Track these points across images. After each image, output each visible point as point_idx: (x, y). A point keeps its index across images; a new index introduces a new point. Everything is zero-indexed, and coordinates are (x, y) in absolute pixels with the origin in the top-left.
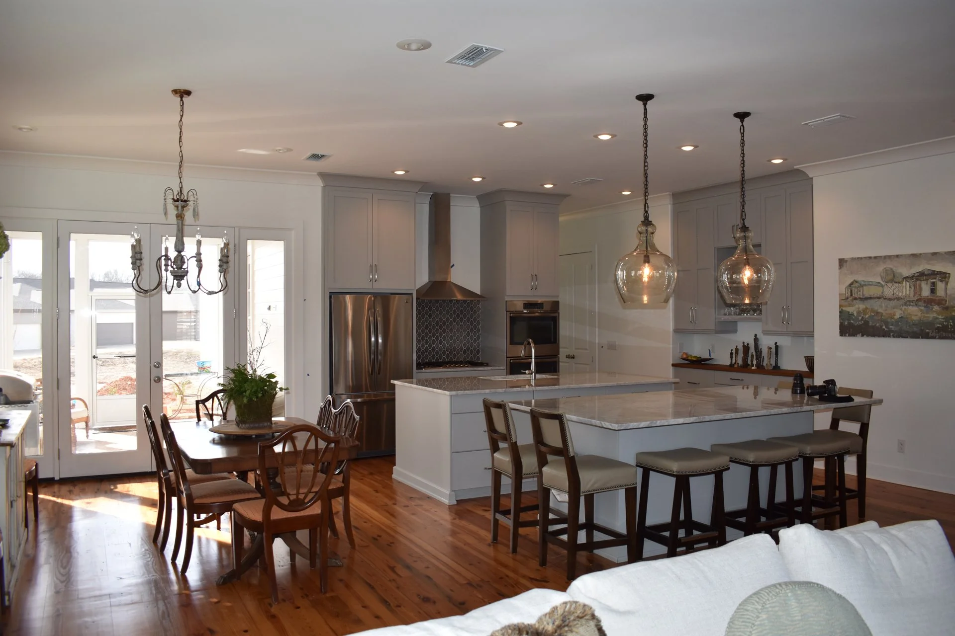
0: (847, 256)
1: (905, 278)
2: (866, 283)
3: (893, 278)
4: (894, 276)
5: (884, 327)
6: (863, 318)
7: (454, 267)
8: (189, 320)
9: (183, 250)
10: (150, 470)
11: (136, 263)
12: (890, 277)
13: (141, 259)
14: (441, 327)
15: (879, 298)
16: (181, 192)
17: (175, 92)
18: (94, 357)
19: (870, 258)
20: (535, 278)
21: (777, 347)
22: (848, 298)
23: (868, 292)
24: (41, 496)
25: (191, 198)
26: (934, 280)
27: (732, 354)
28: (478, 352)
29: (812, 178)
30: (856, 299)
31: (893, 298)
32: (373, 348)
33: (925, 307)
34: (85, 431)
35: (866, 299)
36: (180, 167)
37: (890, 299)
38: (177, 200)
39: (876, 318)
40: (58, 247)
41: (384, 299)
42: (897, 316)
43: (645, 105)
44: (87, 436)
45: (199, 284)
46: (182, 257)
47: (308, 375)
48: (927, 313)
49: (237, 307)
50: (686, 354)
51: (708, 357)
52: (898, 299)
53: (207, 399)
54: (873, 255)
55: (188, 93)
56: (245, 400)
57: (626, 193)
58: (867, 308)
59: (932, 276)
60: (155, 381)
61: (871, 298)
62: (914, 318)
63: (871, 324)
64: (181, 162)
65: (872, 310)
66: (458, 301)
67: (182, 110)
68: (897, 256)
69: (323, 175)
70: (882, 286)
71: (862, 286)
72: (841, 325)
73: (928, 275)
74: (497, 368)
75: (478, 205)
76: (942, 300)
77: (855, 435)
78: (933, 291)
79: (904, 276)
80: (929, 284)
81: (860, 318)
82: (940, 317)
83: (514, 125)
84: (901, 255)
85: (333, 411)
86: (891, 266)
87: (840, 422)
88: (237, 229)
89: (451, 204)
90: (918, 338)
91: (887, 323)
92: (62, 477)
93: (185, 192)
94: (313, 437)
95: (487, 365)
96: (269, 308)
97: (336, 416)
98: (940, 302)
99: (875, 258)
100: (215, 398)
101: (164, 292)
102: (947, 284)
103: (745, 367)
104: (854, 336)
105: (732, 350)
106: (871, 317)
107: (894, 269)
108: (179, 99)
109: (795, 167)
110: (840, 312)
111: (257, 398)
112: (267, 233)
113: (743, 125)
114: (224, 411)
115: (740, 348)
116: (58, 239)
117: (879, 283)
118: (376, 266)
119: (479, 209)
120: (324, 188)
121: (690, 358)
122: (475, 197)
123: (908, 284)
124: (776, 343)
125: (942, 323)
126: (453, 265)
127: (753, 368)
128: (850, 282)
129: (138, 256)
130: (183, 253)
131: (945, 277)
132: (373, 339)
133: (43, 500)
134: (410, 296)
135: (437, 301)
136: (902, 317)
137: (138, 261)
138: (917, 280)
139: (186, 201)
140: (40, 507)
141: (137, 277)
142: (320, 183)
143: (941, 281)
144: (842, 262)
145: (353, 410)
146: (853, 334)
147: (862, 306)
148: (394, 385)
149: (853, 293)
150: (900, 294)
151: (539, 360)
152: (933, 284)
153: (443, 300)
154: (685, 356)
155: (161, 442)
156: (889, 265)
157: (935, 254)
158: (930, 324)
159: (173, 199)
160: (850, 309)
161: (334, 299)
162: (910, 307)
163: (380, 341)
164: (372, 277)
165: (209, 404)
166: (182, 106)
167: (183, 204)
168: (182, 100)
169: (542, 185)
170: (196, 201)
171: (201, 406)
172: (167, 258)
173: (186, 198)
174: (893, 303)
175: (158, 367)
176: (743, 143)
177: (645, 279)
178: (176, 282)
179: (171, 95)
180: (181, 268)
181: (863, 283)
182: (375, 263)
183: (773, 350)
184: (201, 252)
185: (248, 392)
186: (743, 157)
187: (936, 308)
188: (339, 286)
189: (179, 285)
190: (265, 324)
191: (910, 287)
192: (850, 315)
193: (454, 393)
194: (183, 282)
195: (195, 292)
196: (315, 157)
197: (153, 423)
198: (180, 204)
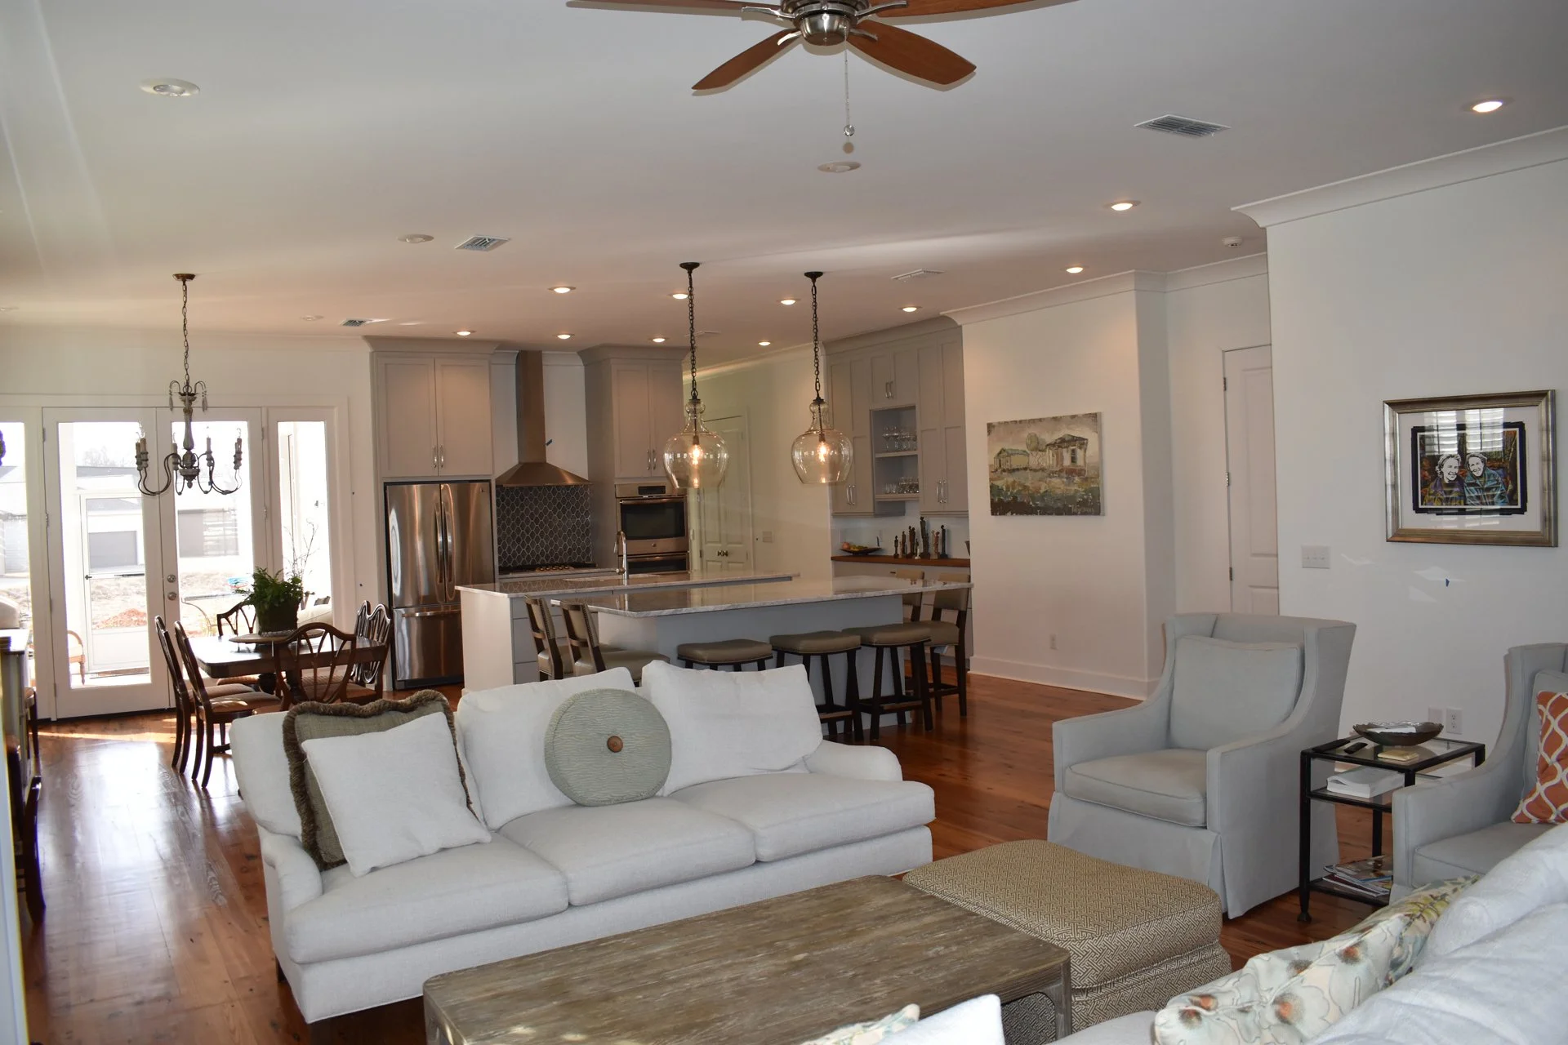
0: (994, 420)
1: (1047, 445)
2: (1013, 452)
3: (1038, 447)
4: (1038, 443)
5: (1031, 503)
6: (1011, 493)
7: (551, 444)
8: (221, 523)
9: (192, 447)
10: (167, 707)
11: (141, 463)
12: (1034, 445)
13: (147, 460)
14: (537, 521)
15: (1025, 469)
16: (188, 385)
17: (178, 276)
18: (87, 577)
19: (1016, 422)
20: (652, 454)
21: (944, 531)
22: (997, 470)
23: (1017, 461)
24: (39, 733)
25: (199, 390)
26: (1074, 447)
27: (896, 541)
28: (588, 550)
29: (961, 326)
30: (1004, 471)
31: (1038, 468)
32: (440, 550)
33: (1067, 478)
34: (80, 676)
35: (1014, 470)
36: (186, 357)
37: (1035, 470)
38: (184, 395)
39: (1023, 492)
40: (44, 440)
41: (463, 487)
42: (1042, 491)
43: (690, 273)
44: (83, 681)
45: (211, 483)
46: (193, 455)
47: (361, 585)
48: (1069, 485)
49: (268, 504)
50: (848, 544)
51: (876, 547)
52: (1043, 470)
53: (231, 612)
54: (1018, 419)
55: (191, 277)
56: (266, 606)
57: (764, 344)
58: (1014, 482)
59: (1073, 443)
60: (170, 598)
61: (1018, 470)
62: (1058, 492)
63: (1019, 500)
64: (187, 352)
65: (1020, 485)
66: (568, 487)
67: (185, 296)
68: (1040, 420)
69: (370, 339)
70: (1028, 455)
71: (1009, 455)
72: (993, 504)
73: (1069, 441)
74: (607, 569)
75: (581, 363)
76: (1082, 470)
77: (952, 624)
78: (1073, 460)
79: (1048, 443)
80: (1070, 452)
81: (1009, 493)
82: (1080, 489)
83: (566, 290)
84: (1044, 419)
85: (368, 616)
86: (1035, 432)
87: (942, 612)
88: (264, 410)
89: (543, 363)
90: (1061, 514)
91: (1033, 499)
92: (60, 717)
93: (192, 384)
94: (328, 634)
95: (593, 566)
96: (317, 504)
97: (370, 621)
98: (1080, 472)
99: (1021, 422)
100: (240, 611)
101: (176, 494)
102: (1085, 451)
103: (908, 558)
104: (1004, 514)
105: (896, 537)
106: (1019, 491)
107: (1038, 435)
108: (182, 283)
109: (942, 313)
110: (991, 487)
111: (279, 603)
112: (302, 412)
113: (814, 286)
114: (251, 626)
115: (907, 533)
116: (44, 430)
117: (1025, 451)
118: (441, 448)
119: (583, 367)
120: (372, 354)
121: (852, 549)
122: (575, 353)
123: (1051, 451)
124: (942, 527)
125: (1082, 497)
126: (551, 441)
127: (916, 558)
128: (998, 451)
129: (143, 457)
130: (193, 451)
131: (1083, 444)
132: (440, 539)
133: (42, 736)
134: (488, 483)
135: (530, 488)
136: (1047, 491)
137: (144, 463)
138: (1059, 447)
139: (193, 394)
140: (40, 746)
141: (143, 478)
142: (366, 350)
143: (1080, 448)
144: (990, 427)
145: (385, 613)
146: (1003, 513)
147: (1010, 479)
148: (458, 592)
149: (1002, 465)
150: (1044, 465)
151: (630, 560)
152: (1073, 451)
153: (538, 487)
154: (846, 547)
155: (180, 664)
156: (1033, 430)
157: (1073, 417)
158: (1071, 498)
159: (180, 393)
160: (999, 483)
161: (391, 492)
162: (1053, 479)
163: (449, 540)
164: (438, 460)
165: (232, 618)
166: (185, 291)
167: (191, 398)
168: (184, 284)
169: (651, 339)
170: (204, 394)
171: (223, 620)
172: (175, 455)
173: (193, 392)
174: (1039, 474)
175: (172, 582)
176: (815, 306)
177: (695, 462)
178: (186, 482)
179: (174, 279)
180: (192, 467)
181: (1010, 452)
182: (441, 444)
183: (940, 535)
184: (212, 450)
185: (269, 597)
186: (816, 321)
187: (1077, 479)
188: (398, 474)
189: (190, 486)
190: (311, 525)
191: (1053, 456)
192: (1000, 490)
193: (513, 595)
194: (194, 482)
195: (206, 492)
196: (352, 323)
197: (166, 634)
198: (186, 397)
